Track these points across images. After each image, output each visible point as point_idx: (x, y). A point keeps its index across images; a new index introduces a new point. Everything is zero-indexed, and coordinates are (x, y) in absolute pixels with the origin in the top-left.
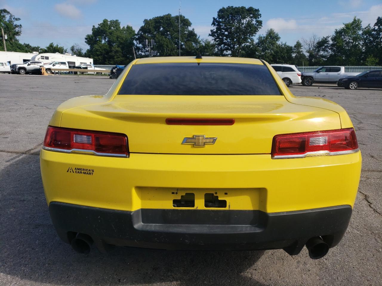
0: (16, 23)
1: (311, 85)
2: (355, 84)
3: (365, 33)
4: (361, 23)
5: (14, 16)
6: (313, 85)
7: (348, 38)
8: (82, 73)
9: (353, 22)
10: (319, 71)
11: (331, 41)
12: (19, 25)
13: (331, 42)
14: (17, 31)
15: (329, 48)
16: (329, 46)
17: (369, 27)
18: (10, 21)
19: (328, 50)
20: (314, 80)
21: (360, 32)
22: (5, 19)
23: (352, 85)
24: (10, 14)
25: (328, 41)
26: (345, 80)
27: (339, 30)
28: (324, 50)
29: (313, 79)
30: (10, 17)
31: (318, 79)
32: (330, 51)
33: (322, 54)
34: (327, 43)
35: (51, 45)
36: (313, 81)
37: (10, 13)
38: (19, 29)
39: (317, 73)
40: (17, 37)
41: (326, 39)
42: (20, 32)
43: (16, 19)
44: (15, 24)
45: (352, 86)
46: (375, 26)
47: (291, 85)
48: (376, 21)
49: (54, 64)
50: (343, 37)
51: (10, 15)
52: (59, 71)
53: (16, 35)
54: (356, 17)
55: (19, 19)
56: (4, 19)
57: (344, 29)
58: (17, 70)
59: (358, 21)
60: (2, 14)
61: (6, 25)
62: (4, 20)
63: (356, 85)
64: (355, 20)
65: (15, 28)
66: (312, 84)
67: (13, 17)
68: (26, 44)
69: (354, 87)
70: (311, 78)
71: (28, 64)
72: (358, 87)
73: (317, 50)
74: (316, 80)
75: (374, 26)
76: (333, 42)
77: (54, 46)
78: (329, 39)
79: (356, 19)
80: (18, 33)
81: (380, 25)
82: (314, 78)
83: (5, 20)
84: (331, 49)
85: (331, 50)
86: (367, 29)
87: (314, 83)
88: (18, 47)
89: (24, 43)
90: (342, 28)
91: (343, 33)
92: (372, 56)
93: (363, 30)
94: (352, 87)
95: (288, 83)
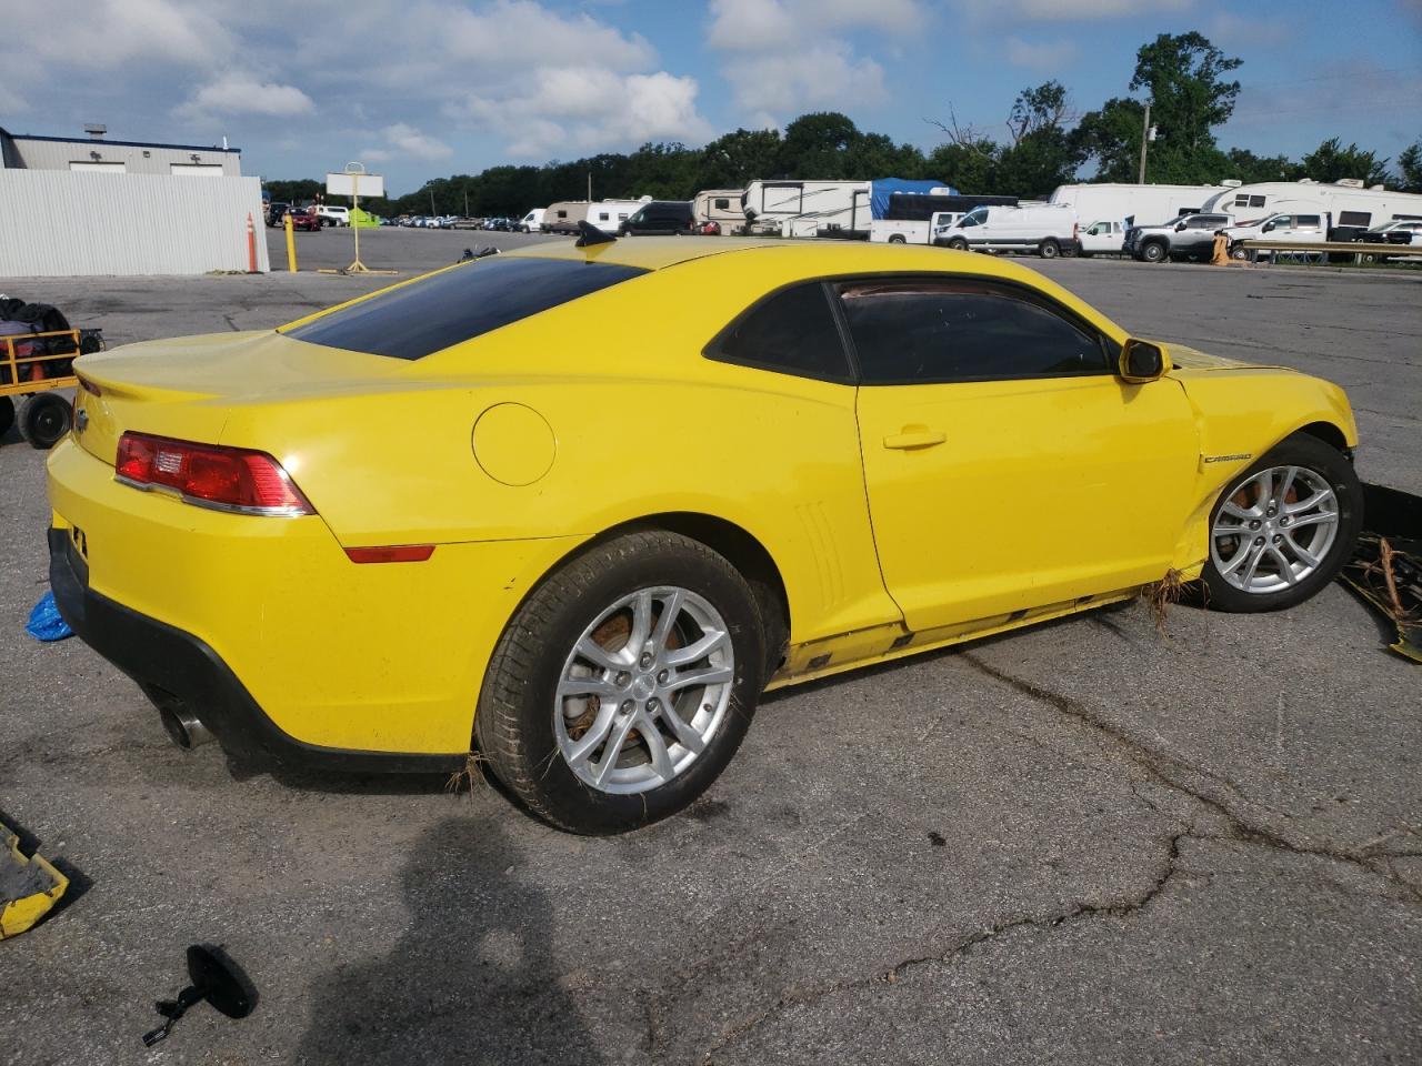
0: (1224, 77)
5: (1221, 53)
8: (1382, 260)
12: (1231, 83)
14: (1219, 106)
18: (1204, 74)
22: (1187, 69)
24: (1210, 48)
30: (1206, 58)
35: (1326, 151)
37: (1212, 43)
38: (1227, 101)
40: (1214, 130)
42: (1230, 109)
43: (1227, 65)
44: (1217, 83)
49: (1268, 225)
51: (1207, 51)
52: (1273, 251)
53: (1214, 122)
55: (1238, 62)
56: (1183, 68)
58: (1137, 247)
60: (1180, 52)
61: (1186, 91)
62: (1181, 72)
65: (1216, 97)
67: (1217, 58)
68: (1240, 152)
71: (1180, 225)
77: (1340, 151)
80: (1218, 116)
83: (1185, 73)
88: (1205, 164)
89: (1234, 149)
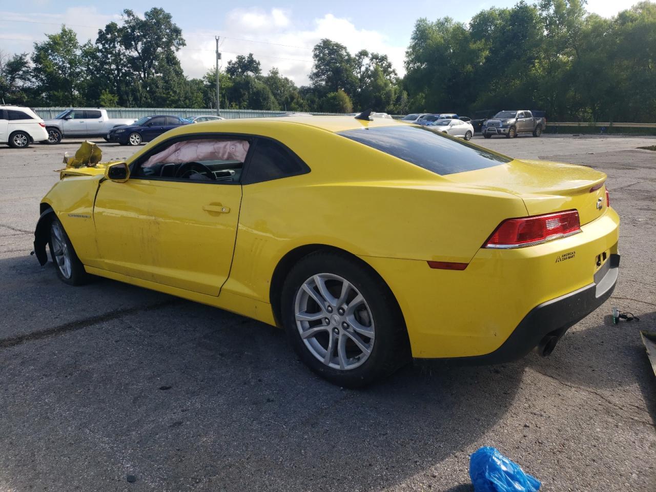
1: (58, 143)
2: (137, 137)
3: (86, 54)
4: (75, 36)
6: (62, 141)
7: (61, 60)
9: (62, 33)
10: (67, 117)
11: (31, 62)
13: (32, 65)
15: (31, 75)
16: (31, 72)
17: (90, 45)
19: (30, 78)
20: (63, 133)
21: (78, 52)
23: (132, 138)
25: (26, 63)
26: (121, 131)
27: (40, 44)
28: (22, 78)
29: (60, 131)
31: (67, 131)
32: (34, 80)
33: (23, 86)
34: (27, 65)
36: (61, 135)
39: (64, 121)
41: (21, 58)
45: (133, 140)
46: (98, 44)
47: (31, 144)
48: (97, 36)
50: (50, 57)
54: (64, 26)
57: (49, 44)
59: (71, 33)
63: (138, 139)
64: (64, 31)
66: (59, 140)
69: (137, 142)
70: (57, 130)
72: (142, 142)
73: (8, 78)
74: (65, 133)
75: (96, 43)
76: (36, 65)
78: (28, 59)
79: (67, 30)
81: (105, 43)
82: (61, 129)
84: (36, 76)
85: (36, 79)
86: (87, 47)
87: (62, 138)
90: (47, 43)
91: (50, 51)
92: (107, 92)
93: (81, 49)
94: (133, 142)
95: (25, 140)
